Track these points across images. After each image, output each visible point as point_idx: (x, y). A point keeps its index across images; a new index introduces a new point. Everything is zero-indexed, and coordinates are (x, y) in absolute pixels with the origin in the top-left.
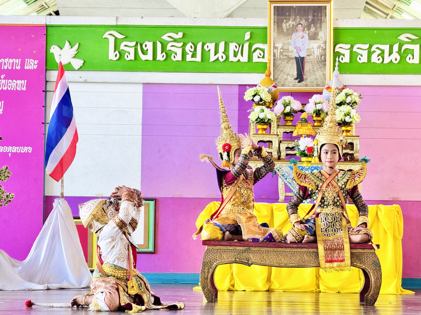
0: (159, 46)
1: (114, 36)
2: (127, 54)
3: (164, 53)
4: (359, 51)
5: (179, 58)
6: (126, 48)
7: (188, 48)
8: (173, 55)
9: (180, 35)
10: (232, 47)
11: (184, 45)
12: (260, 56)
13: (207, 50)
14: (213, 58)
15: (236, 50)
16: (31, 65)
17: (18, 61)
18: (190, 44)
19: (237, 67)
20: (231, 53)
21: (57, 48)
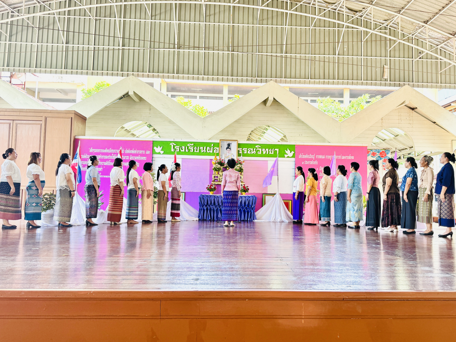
0: (186, 147)
1: (173, 144)
2: (177, 150)
3: (188, 150)
4: (244, 150)
5: (192, 151)
6: (177, 148)
7: (195, 148)
9: (193, 144)
10: (208, 148)
12: (216, 151)
13: (201, 149)
14: (202, 151)
16: (148, 152)
17: (144, 151)
19: (209, 154)
20: (208, 150)
21: (156, 148)
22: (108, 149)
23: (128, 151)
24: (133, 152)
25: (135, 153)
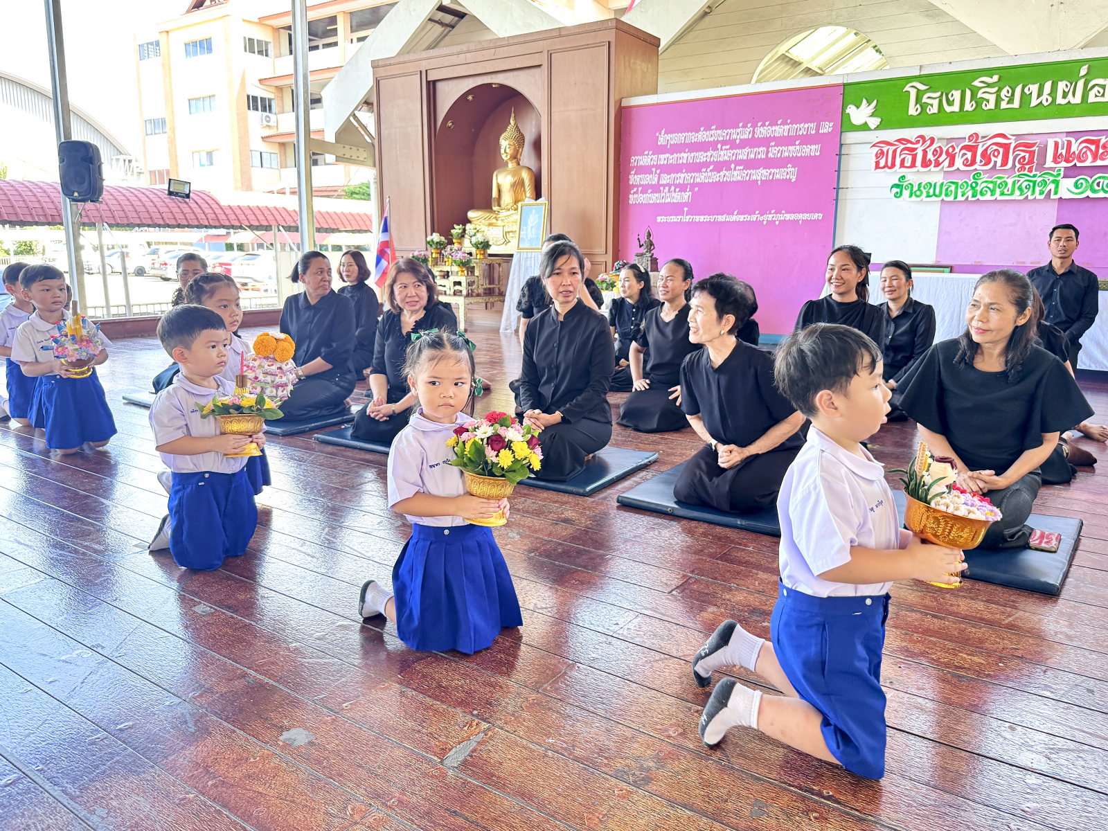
0: (968, 93)
1: (916, 88)
2: (929, 107)
3: (973, 102)
5: (991, 105)
6: (930, 101)
7: (1003, 93)
8: (985, 102)
9: (996, 78)
10: (1062, 86)
11: (1000, 90)
12: (1098, 94)
13: (1028, 93)
14: (1034, 102)
15: (1066, 90)
16: (826, 128)
17: (813, 125)
18: (1007, 88)
19: (1067, 111)
20: (1060, 94)
21: (853, 107)
22: (708, 129)
23: (763, 131)
24: (780, 130)
25: (786, 134)
